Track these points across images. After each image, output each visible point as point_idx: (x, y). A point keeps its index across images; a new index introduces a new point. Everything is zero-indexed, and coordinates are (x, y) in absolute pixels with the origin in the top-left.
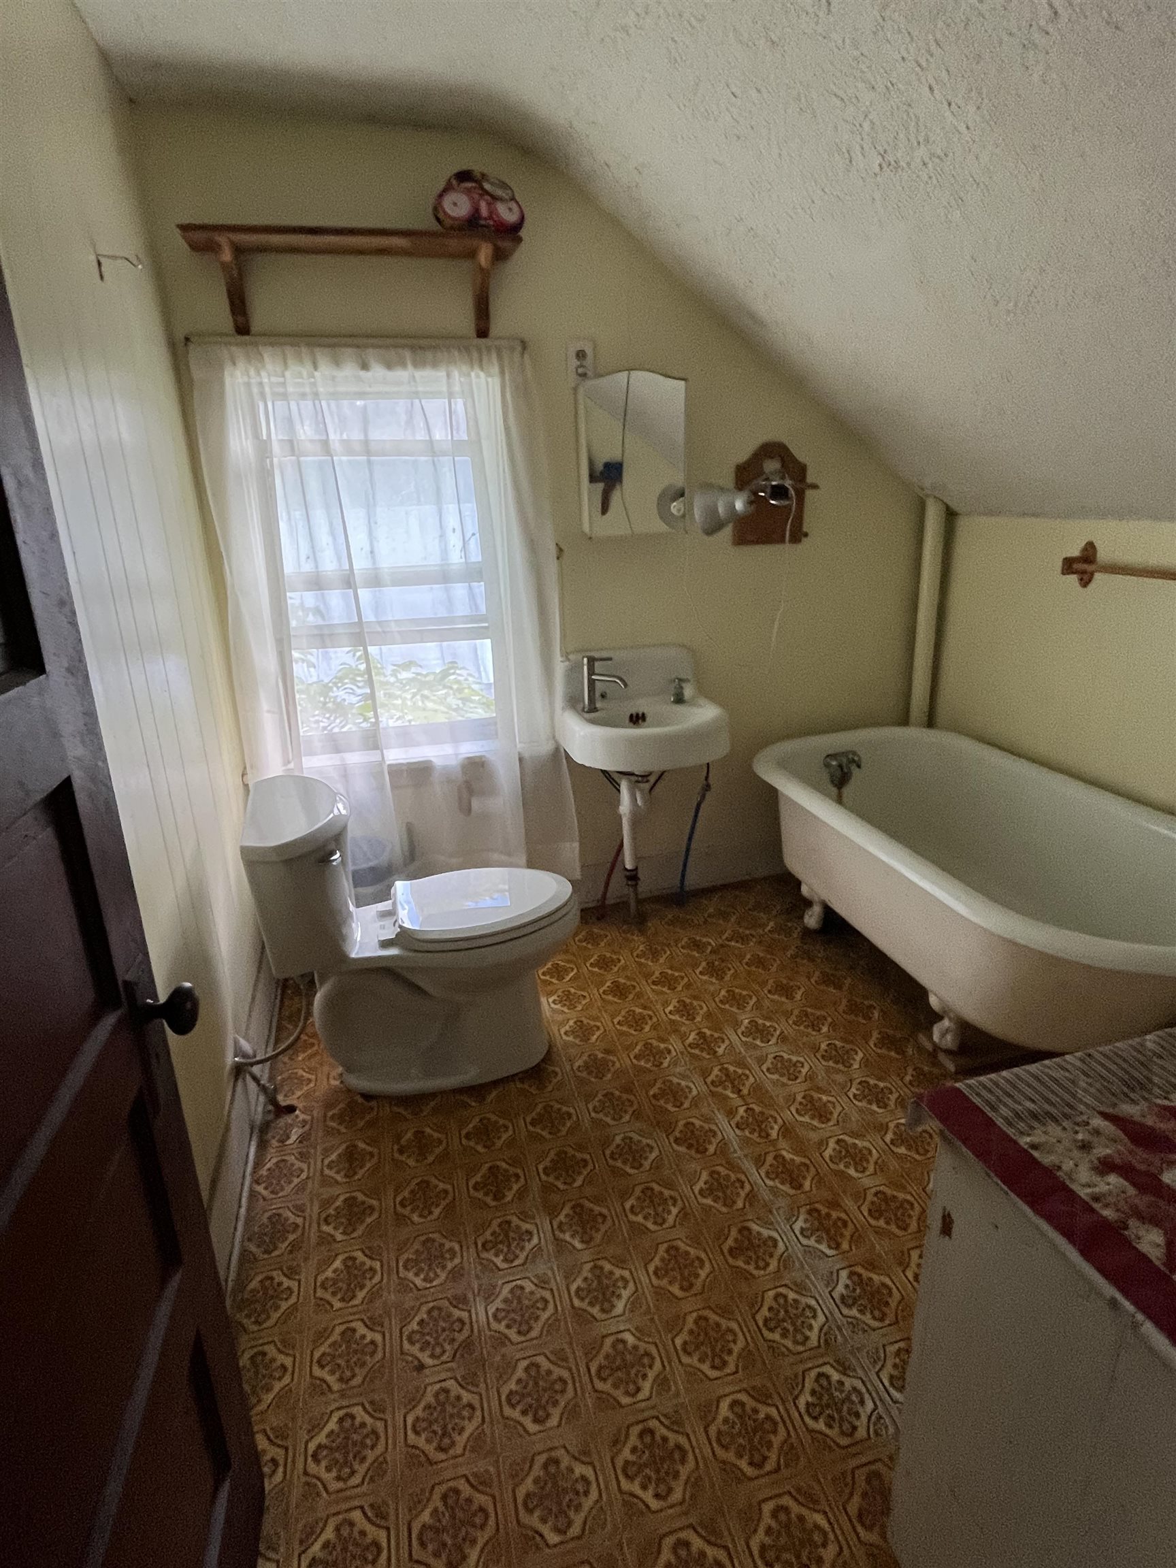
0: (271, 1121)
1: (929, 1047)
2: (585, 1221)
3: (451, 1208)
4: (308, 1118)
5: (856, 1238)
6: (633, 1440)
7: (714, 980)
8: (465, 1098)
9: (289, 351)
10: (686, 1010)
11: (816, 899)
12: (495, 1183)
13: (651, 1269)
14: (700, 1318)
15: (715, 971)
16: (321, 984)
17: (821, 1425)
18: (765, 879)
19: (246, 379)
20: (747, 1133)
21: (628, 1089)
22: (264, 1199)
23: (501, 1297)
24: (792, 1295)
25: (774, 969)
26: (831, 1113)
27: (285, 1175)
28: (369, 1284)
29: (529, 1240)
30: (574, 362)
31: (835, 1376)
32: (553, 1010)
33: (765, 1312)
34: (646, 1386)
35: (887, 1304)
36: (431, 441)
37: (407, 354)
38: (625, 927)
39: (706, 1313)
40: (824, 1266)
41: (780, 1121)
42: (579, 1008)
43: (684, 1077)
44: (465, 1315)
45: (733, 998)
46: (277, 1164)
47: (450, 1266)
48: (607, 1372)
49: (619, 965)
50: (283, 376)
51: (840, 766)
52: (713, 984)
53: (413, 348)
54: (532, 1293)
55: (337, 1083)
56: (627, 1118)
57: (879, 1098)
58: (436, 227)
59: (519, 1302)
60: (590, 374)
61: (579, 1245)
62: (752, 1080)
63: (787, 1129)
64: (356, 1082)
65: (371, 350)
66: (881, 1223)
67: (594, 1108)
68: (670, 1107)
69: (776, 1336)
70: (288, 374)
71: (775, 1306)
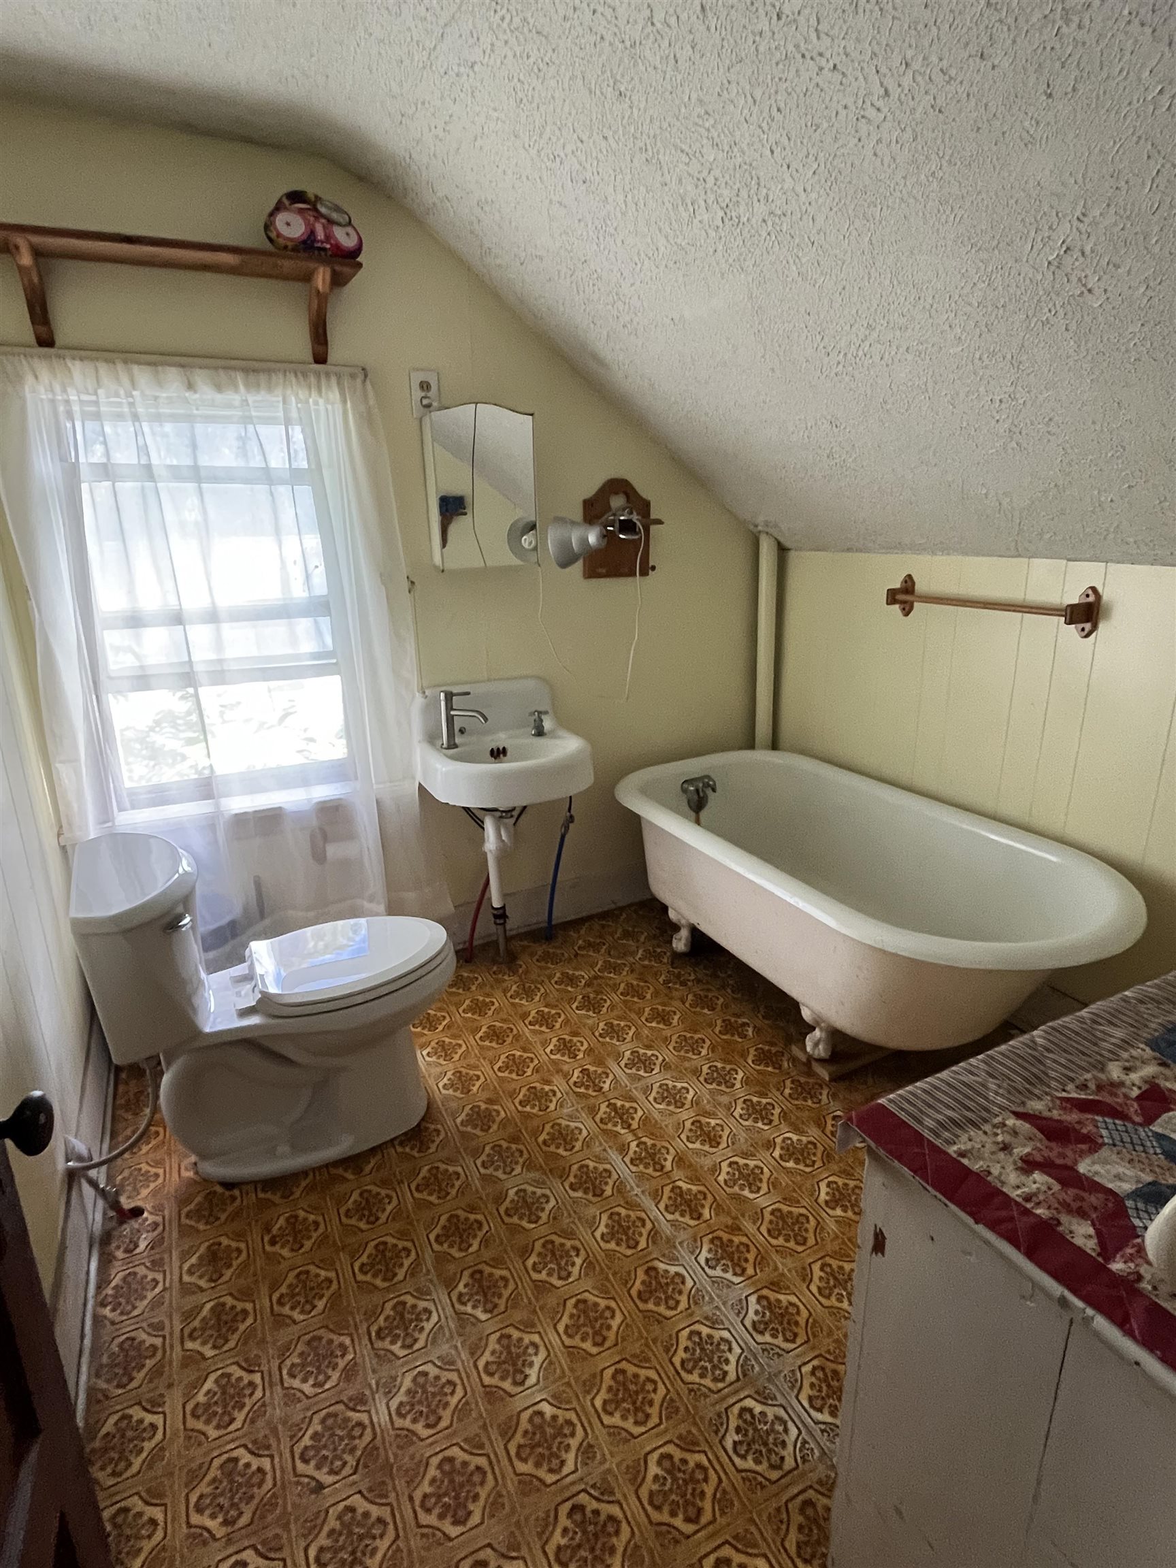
0: (114, 1229)
1: (803, 1058)
2: (485, 1289)
3: (336, 1298)
4: (159, 1219)
5: (761, 1261)
6: (564, 1521)
7: (591, 1013)
8: (340, 1171)
9: (103, 368)
10: (566, 1048)
11: (683, 922)
12: (385, 1261)
13: (561, 1328)
14: (617, 1372)
15: (591, 1004)
16: (169, 1064)
17: (750, 1464)
18: (630, 906)
19: (50, 396)
20: (641, 1167)
21: (515, 1139)
22: (113, 1323)
23: (403, 1389)
24: (705, 1331)
25: (648, 996)
26: (720, 1137)
27: (136, 1290)
28: (248, 1402)
29: (428, 1320)
30: (417, 394)
31: (758, 1408)
32: (429, 1064)
33: (681, 1354)
34: (570, 1458)
35: (797, 1323)
36: (267, 470)
37: (239, 377)
38: (495, 968)
39: (624, 1365)
40: (733, 1295)
41: (672, 1151)
42: (456, 1057)
43: (571, 1117)
44: (364, 1417)
45: (612, 1030)
46: (124, 1279)
47: (341, 1363)
48: (528, 1450)
49: (493, 1008)
50: (96, 394)
51: (697, 791)
52: (591, 1018)
53: (246, 371)
54: (437, 1378)
55: (191, 1174)
56: (518, 1170)
57: (761, 1113)
58: (268, 246)
59: (425, 1391)
60: (435, 404)
61: (483, 1317)
62: (640, 1113)
63: (680, 1159)
64: (211, 1169)
65: (198, 371)
66: (781, 1241)
67: (483, 1163)
68: (561, 1151)
69: (694, 1377)
70: (100, 391)
71: (690, 1344)
